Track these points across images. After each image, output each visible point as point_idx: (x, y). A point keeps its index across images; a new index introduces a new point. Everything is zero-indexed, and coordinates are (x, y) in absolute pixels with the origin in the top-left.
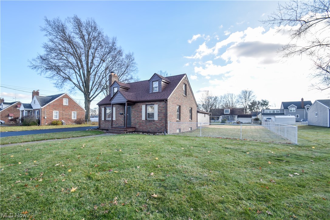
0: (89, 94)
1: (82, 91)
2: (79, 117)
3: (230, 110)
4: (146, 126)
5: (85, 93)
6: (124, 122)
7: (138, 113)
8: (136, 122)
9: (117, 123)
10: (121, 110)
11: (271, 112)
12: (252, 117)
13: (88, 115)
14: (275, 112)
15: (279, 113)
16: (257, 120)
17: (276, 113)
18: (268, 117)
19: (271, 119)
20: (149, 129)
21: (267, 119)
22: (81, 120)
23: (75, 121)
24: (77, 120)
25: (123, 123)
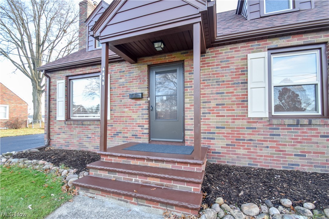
0: (39, 80)
1: (28, 76)
2: (16, 116)
4: (274, 144)
5: (33, 77)
6: (146, 126)
7: (221, 90)
8: (214, 125)
9: (118, 129)
10: (136, 83)
13: (39, 112)
20: (297, 160)
22: (20, 120)
23: (6, 123)
24: (10, 120)
25: (147, 131)
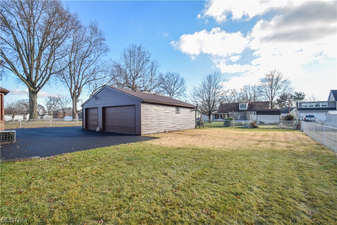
3: (249, 104)
11: (313, 106)
12: (281, 114)
14: (319, 106)
15: (327, 107)
16: (290, 118)
17: (321, 107)
18: (308, 114)
19: (313, 116)
21: (306, 117)
